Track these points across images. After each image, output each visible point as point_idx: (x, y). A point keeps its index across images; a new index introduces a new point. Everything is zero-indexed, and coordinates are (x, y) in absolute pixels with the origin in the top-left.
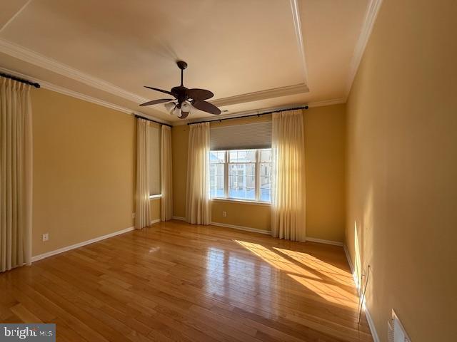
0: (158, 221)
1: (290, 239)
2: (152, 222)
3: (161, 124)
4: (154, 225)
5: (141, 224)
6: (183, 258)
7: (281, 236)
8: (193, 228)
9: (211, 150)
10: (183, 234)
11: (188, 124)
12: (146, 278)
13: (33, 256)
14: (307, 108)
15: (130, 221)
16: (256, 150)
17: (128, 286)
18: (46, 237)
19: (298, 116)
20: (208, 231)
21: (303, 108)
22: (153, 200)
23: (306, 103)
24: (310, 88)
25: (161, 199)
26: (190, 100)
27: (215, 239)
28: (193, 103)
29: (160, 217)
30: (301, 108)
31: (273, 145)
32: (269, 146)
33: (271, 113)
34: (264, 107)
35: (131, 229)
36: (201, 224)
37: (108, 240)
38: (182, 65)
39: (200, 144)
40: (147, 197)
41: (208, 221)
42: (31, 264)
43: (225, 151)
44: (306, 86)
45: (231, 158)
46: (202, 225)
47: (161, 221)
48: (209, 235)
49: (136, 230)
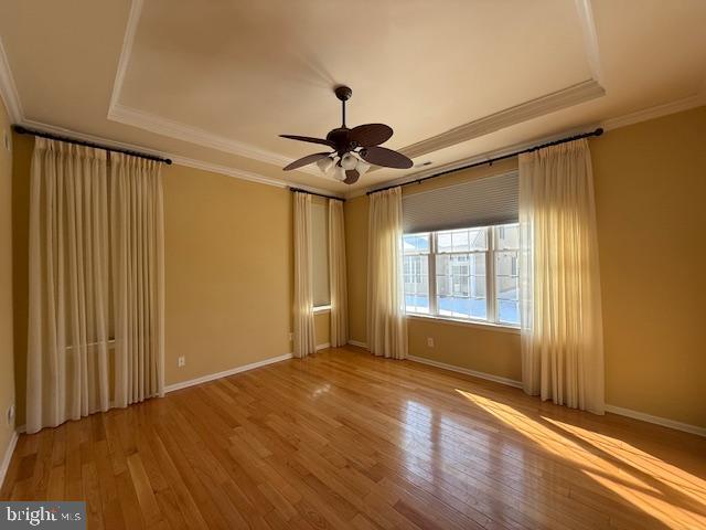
0: (326, 345)
1: (565, 404)
2: (318, 348)
3: (328, 198)
4: (320, 353)
5: (302, 350)
6: (356, 416)
7: (544, 396)
8: (377, 362)
9: (405, 232)
10: (360, 371)
11: (368, 194)
12: (293, 443)
13: (166, 385)
14: (599, 132)
15: (287, 346)
16: (487, 228)
17: (266, 452)
18: (182, 361)
19: (577, 153)
20: (402, 371)
21: (591, 134)
22: (317, 315)
23: (599, 122)
24: (605, 87)
25: (330, 313)
26: (358, 149)
27: (413, 387)
28: (363, 154)
29: (330, 341)
30: (583, 136)
31: (522, 216)
32: (512, 219)
33: (517, 154)
34: (498, 146)
35: (288, 356)
36: (391, 358)
37: (256, 372)
38: (342, 93)
39: (386, 223)
40: (309, 309)
41: (402, 353)
42: (163, 396)
43: (428, 234)
44: (596, 82)
45: (439, 244)
46: (393, 359)
47: (331, 347)
48: (404, 379)
49: (294, 358)
